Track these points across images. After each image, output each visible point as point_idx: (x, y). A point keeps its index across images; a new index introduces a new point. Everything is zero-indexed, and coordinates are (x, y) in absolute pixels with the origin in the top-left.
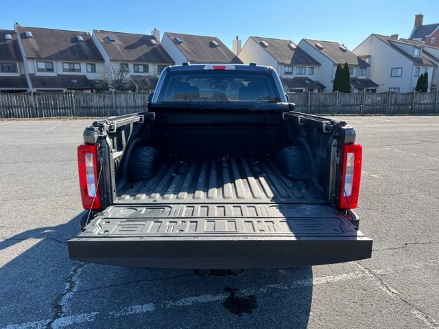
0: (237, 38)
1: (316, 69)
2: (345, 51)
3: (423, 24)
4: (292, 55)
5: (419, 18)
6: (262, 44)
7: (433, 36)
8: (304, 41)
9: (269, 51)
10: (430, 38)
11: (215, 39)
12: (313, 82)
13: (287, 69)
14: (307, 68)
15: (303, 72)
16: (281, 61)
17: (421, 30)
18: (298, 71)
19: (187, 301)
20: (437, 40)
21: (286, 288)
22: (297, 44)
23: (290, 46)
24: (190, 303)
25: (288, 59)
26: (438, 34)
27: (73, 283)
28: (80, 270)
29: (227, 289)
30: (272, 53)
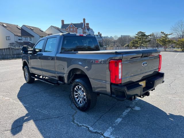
1: (32, 38)
2: (42, 31)
3: (64, 24)
5: (63, 21)
7: (68, 28)
8: (24, 26)
9: (8, 29)
12: (32, 44)
13: (19, 38)
14: (28, 38)
15: (27, 40)
16: (16, 34)
17: (64, 26)
18: (24, 39)
19: (125, 113)
20: (70, 29)
21: (136, 102)
22: (21, 27)
23: (18, 28)
24: (126, 114)
25: (19, 33)
26: (70, 28)
27: (83, 126)
28: (76, 122)
29: (127, 107)
30: (10, 30)
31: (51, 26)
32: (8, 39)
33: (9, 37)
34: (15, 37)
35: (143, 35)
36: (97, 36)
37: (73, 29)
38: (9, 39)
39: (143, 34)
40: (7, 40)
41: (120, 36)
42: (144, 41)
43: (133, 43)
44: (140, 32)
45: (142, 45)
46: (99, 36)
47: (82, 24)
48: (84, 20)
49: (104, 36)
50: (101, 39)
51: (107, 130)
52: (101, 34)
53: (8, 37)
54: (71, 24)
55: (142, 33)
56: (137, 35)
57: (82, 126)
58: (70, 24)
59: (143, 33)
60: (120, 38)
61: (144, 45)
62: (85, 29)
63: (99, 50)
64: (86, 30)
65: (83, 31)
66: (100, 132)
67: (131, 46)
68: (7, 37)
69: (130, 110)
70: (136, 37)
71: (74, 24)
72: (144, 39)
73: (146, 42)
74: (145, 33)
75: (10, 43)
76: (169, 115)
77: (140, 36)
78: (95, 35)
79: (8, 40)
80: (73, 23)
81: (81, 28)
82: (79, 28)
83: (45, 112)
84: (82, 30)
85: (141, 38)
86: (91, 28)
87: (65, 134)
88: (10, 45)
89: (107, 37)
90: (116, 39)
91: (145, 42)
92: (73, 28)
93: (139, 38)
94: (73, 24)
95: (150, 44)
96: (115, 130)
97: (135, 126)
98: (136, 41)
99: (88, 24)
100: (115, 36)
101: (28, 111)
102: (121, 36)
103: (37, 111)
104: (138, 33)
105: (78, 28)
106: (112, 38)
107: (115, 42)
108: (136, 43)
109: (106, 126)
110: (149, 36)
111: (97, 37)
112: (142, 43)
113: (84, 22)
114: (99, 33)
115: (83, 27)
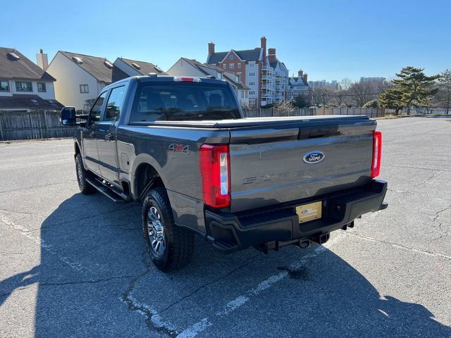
0: (41, 51)
2: (160, 72)
3: (215, 52)
4: (111, 73)
5: (211, 46)
6: (75, 61)
7: (224, 63)
8: (120, 60)
9: (85, 68)
10: (222, 64)
11: (13, 51)
16: (101, 79)
17: (214, 57)
19: (264, 285)
20: (228, 66)
21: (315, 255)
22: (113, 62)
23: (106, 64)
24: (269, 286)
25: (109, 78)
26: (228, 62)
27: (142, 309)
28: (130, 297)
29: (279, 268)
30: (88, 70)
31: (182, 58)
32: (83, 91)
33: (86, 87)
34: (99, 84)
35: (418, 76)
36: (296, 79)
37: (236, 65)
38: (87, 91)
39: (416, 73)
40: (81, 92)
41: (358, 80)
42: (419, 92)
43: (388, 97)
44: (409, 68)
45: (414, 102)
46: (300, 81)
47: (257, 50)
48: (264, 41)
49: (314, 81)
50: (306, 88)
51: (192, 325)
52: (306, 76)
53: (84, 85)
54: (232, 53)
55: (414, 70)
56: (399, 75)
57: (139, 309)
58: (227, 53)
59: (417, 71)
60: (356, 84)
61: (420, 102)
62: (265, 64)
63: (239, 117)
64: (268, 66)
65: (260, 68)
66: (172, 329)
67: (381, 106)
68: (83, 87)
69: (284, 277)
70: (396, 82)
71: (239, 53)
72: (418, 87)
73: (425, 95)
74: (423, 72)
75: (88, 101)
76: (384, 298)
77: (408, 79)
78: (290, 79)
79: (85, 92)
80: (237, 50)
81: (254, 62)
82: (250, 62)
83: (77, 266)
84: (257, 66)
85: (410, 85)
86: (281, 61)
87: (87, 325)
88: (88, 105)
89: (322, 83)
90: (345, 87)
91: (422, 94)
92: (236, 61)
93: (404, 85)
94: (237, 52)
95: (439, 99)
96: (212, 327)
97: (272, 321)
98: (396, 92)
99: (272, 51)
100: (345, 81)
101: (42, 259)
102: (362, 79)
103: (61, 261)
104: (402, 72)
105: (247, 63)
106: (337, 85)
107: (342, 95)
108: (395, 98)
109: (197, 315)
110: (432, 78)
111: (296, 83)
112: (413, 97)
113: (262, 46)
114: (300, 73)
115: (260, 59)
